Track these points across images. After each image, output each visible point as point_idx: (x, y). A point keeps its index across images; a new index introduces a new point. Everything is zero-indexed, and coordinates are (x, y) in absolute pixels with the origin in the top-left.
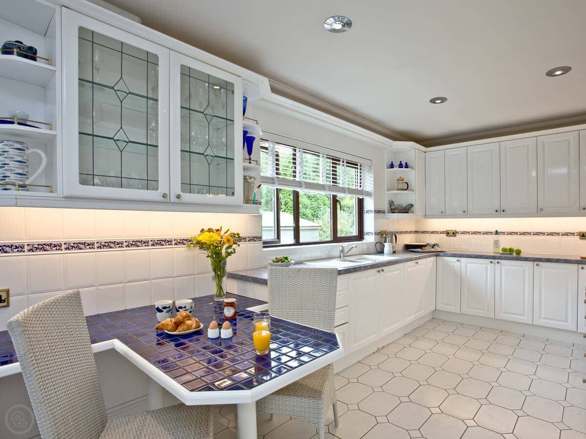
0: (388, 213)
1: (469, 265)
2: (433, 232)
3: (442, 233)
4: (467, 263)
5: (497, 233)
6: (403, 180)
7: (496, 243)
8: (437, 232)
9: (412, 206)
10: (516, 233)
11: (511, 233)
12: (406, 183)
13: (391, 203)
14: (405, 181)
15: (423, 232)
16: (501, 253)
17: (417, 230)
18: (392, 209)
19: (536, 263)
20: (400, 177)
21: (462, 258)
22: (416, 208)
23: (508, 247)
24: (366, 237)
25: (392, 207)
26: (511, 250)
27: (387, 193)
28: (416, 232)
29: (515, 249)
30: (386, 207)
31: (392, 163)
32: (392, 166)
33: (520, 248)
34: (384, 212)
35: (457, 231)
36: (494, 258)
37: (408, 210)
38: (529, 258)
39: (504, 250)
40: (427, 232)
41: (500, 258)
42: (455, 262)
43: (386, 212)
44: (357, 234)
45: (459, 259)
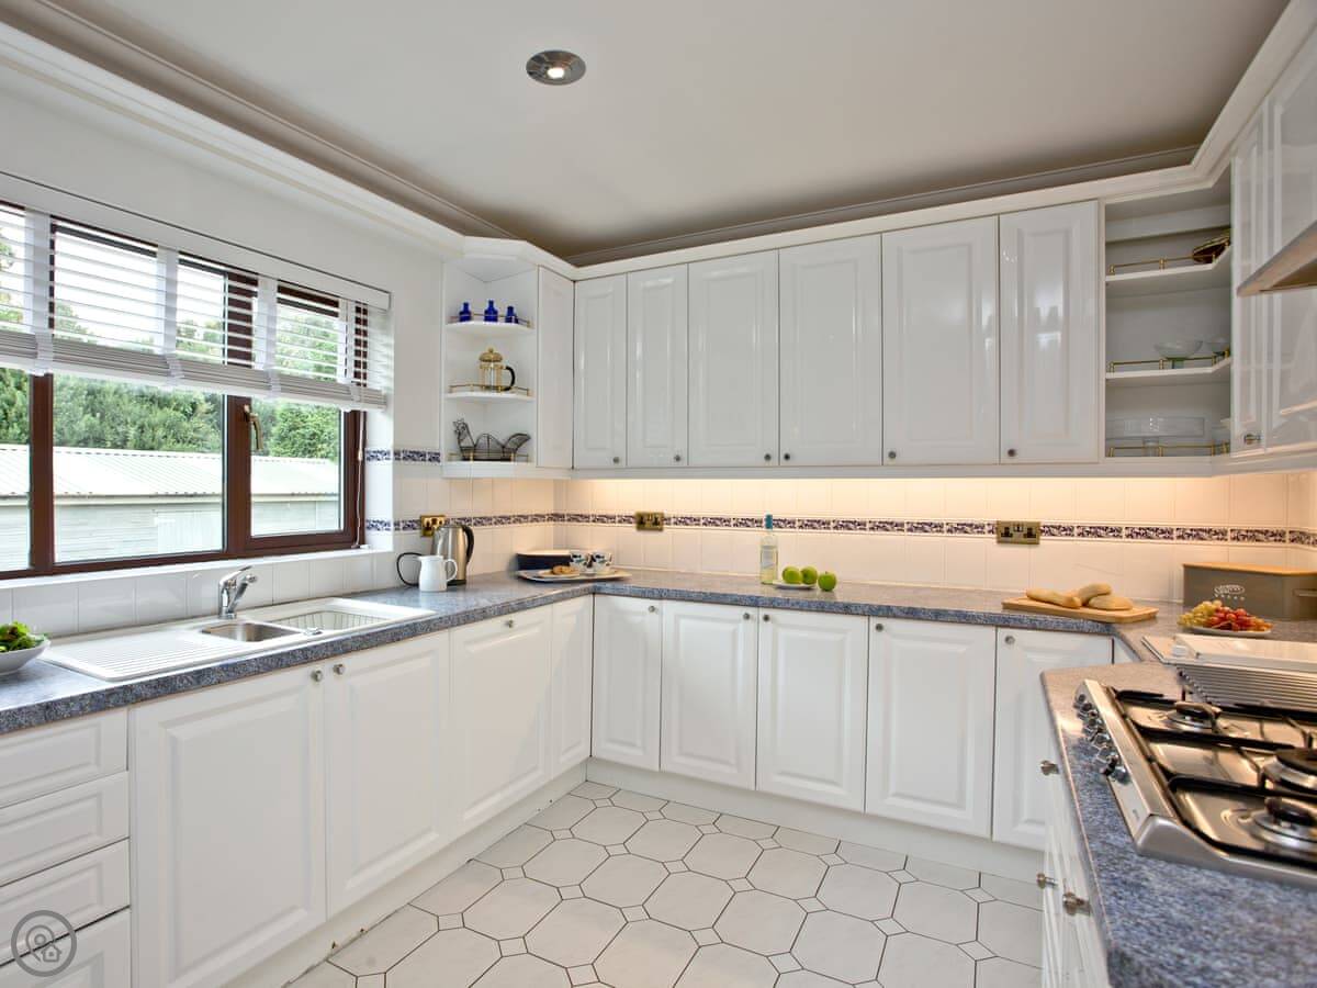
0: (450, 458)
1: (683, 622)
2: (601, 519)
3: (625, 520)
4: (678, 617)
5: (770, 522)
6: (498, 359)
7: (768, 552)
8: (611, 518)
9: (523, 438)
10: (825, 524)
11: (810, 524)
12: (508, 368)
13: (461, 430)
14: (504, 364)
15: (576, 518)
16: (780, 588)
17: (561, 512)
18: (463, 450)
19: (875, 621)
20: (491, 351)
21: (664, 602)
22: (540, 446)
23: (799, 567)
24: (371, 535)
25: (466, 443)
26: (808, 576)
27: (449, 399)
28: (556, 517)
29: (820, 572)
30: (443, 442)
31: (466, 305)
32: (465, 315)
33: (832, 572)
34: (435, 458)
35: (666, 516)
36: (755, 602)
37: (515, 451)
38: (857, 606)
39: (789, 575)
40: (585, 518)
41: (773, 604)
42: (643, 614)
43: (443, 457)
44: (342, 528)
45: (655, 603)
